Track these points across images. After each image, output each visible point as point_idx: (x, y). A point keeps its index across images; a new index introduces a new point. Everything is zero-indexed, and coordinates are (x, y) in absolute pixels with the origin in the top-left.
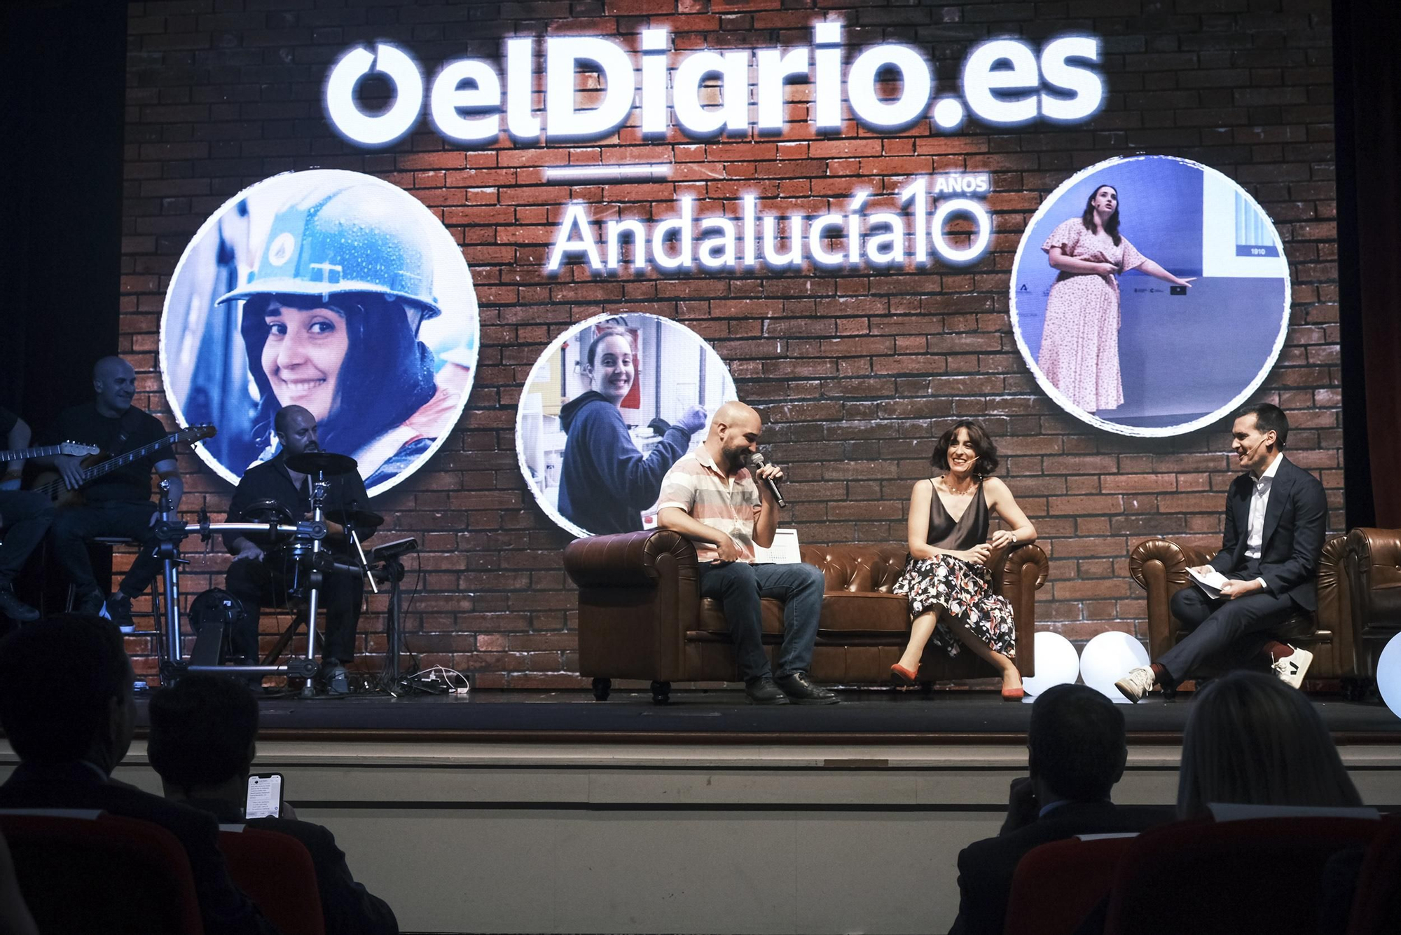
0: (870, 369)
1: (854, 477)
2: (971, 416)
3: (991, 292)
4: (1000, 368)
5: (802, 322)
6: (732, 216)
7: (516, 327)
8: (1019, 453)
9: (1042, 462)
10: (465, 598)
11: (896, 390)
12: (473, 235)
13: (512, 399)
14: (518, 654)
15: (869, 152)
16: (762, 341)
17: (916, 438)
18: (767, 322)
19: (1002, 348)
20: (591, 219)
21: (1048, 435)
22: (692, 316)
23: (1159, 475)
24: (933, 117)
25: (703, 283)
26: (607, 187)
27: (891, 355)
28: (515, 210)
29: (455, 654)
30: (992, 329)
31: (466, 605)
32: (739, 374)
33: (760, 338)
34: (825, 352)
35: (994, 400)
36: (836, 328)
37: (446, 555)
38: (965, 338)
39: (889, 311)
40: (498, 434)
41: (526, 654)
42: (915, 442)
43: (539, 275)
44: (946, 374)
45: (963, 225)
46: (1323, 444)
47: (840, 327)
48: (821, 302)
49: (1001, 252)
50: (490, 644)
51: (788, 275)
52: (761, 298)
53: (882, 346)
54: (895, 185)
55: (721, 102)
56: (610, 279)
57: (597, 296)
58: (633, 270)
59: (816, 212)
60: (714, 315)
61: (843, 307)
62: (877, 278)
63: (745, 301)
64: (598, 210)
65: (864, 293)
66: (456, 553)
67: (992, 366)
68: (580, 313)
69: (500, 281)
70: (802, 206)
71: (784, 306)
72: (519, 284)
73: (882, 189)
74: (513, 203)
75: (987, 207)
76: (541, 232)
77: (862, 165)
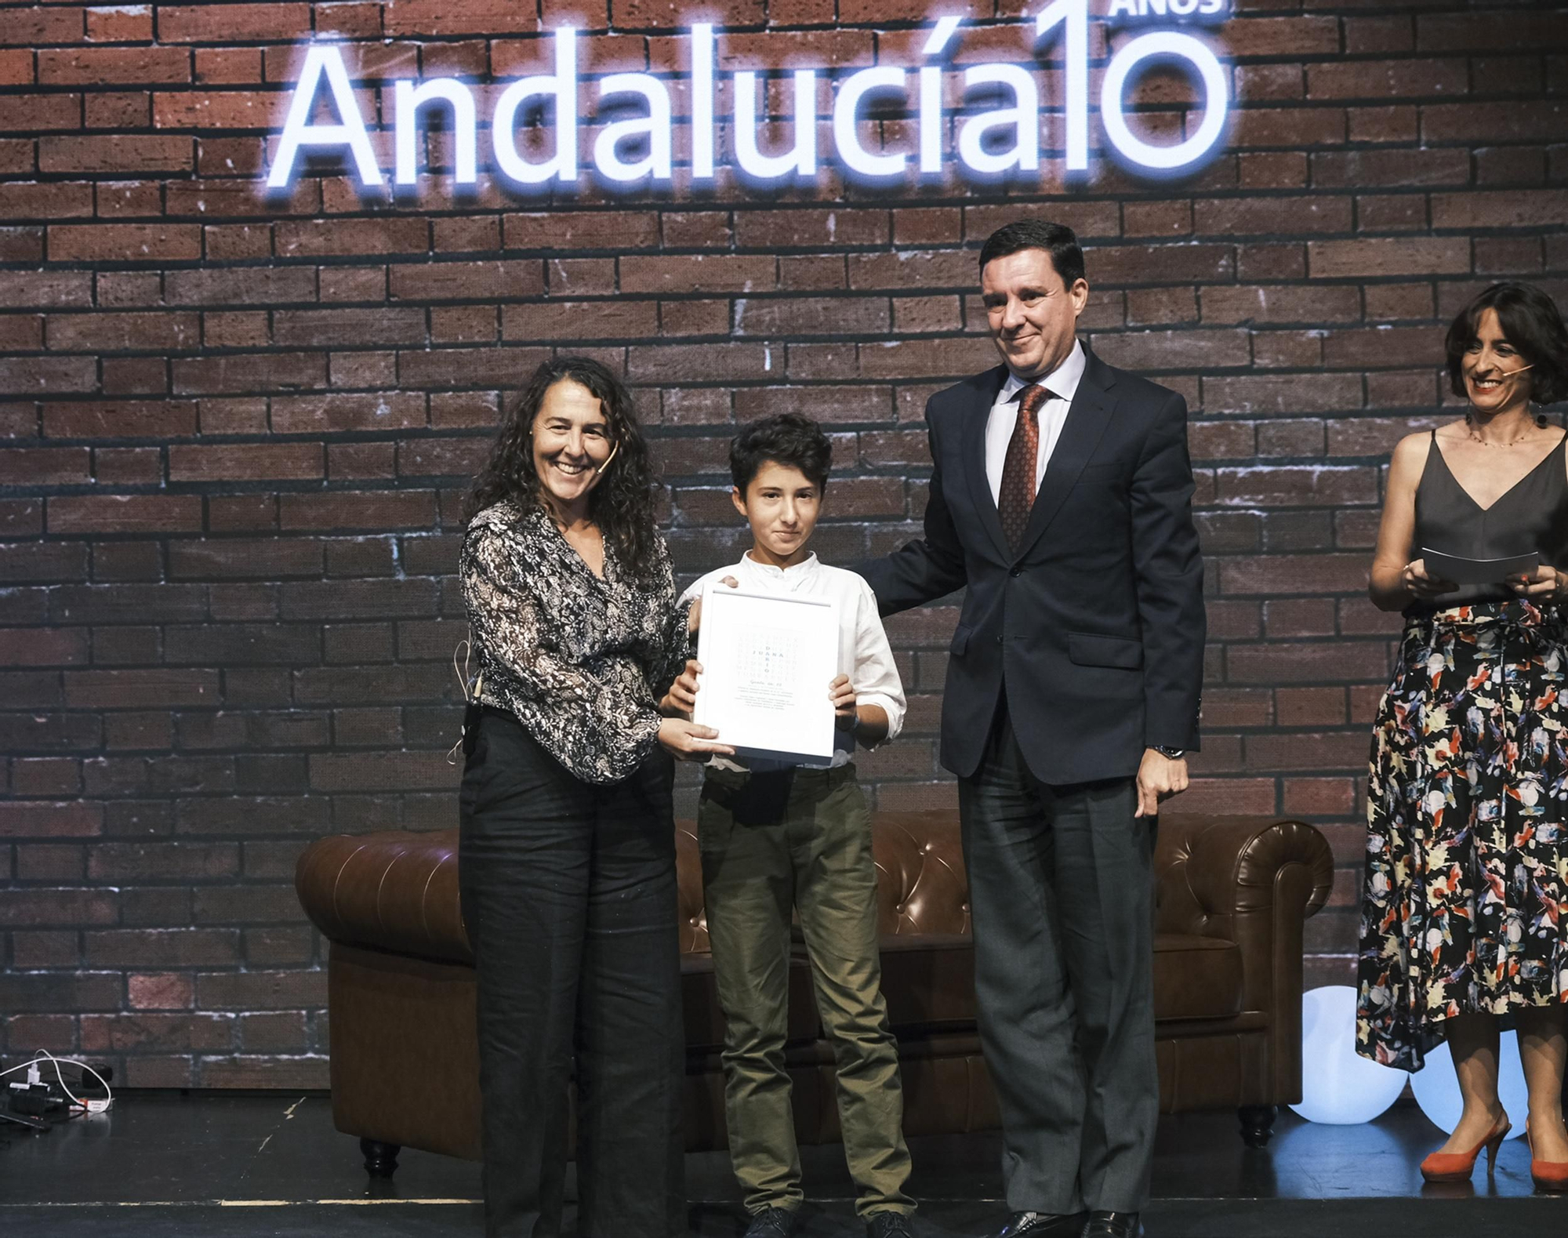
1: (932, 640)
3: (1231, 238)
4: (1247, 404)
5: (817, 305)
6: (664, 69)
7: (199, 314)
8: (1285, 589)
9: (1337, 610)
10: (99, 896)
13: (192, 469)
14: (215, 1015)
16: (732, 345)
18: (741, 304)
19: (1253, 362)
20: (358, 75)
22: (580, 291)
25: (604, 217)
26: (391, 3)
28: (193, 56)
29: (83, 1016)
30: (1229, 318)
31: (103, 911)
32: (682, 418)
33: (727, 338)
34: (866, 368)
35: (1235, 473)
36: (892, 318)
37: (61, 804)
38: (1172, 340)
40: (165, 547)
41: (232, 1015)
43: (247, 200)
45: (1169, 91)
47: (900, 315)
48: (858, 260)
49: (1252, 149)
50: (159, 993)
51: (788, 200)
52: (728, 251)
56: (400, 209)
57: (375, 247)
58: (450, 189)
59: (847, 60)
60: (626, 289)
61: (907, 271)
62: (982, 207)
63: (693, 258)
64: (373, 55)
65: (953, 241)
66: (81, 800)
67: (1231, 401)
68: (336, 283)
69: (163, 211)
70: (818, 48)
71: (778, 268)
72: (205, 220)
73: (992, 8)
74: (188, 39)
75: (1223, 48)
76: (250, 104)
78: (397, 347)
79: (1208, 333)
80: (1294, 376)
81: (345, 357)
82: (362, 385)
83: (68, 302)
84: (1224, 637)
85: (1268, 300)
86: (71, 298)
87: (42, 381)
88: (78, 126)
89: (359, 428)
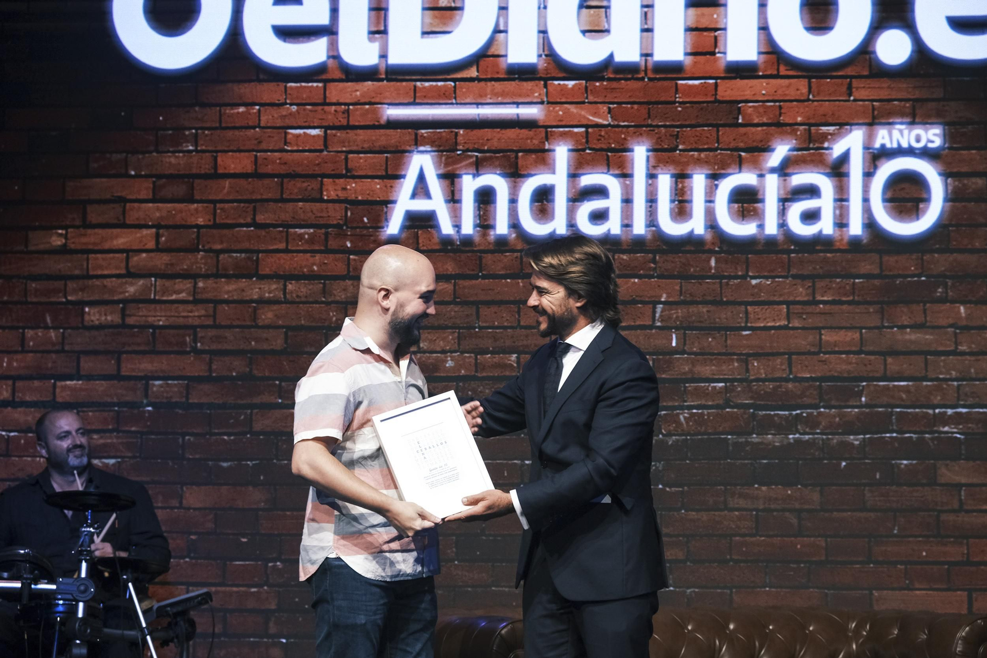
0: (788, 371)
1: (767, 506)
2: (914, 432)
3: (946, 277)
4: (954, 373)
5: (704, 309)
6: (617, 172)
7: (345, 305)
8: (975, 480)
10: (274, 645)
11: (821, 400)
15: (792, 94)
16: (654, 331)
17: (845, 459)
18: (660, 307)
19: (956, 348)
20: (441, 172)
24: (874, 52)
26: (461, 131)
27: (814, 353)
28: (346, 159)
30: (943, 322)
31: (276, 653)
33: (651, 327)
34: (731, 346)
35: (946, 413)
36: (747, 317)
37: (253, 590)
38: (909, 334)
39: (814, 297)
42: (844, 464)
43: (375, 241)
44: (885, 378)
45: (910, 190)
47: (751, 316)
48: (727, 284)
49: (957, 226)
51: (688, 248)
52: (652, 277)
53: (804, 341)
54: (825, 137)
55: (606, 27)
56: (463, 248)
57: (447, 269)
58: (492, 237)
59: (723, 169)
61: (756, 290)
62: (800, 255)
63: (632, 280)
64: (450, 160)
65: (783, 274)
66: (265, 588)
67: (944, 370)
69: (326, 246)
70: (706, 162)
71: (681, 287)
72: (350, 252)
73: (807, 141)
74: (344, 149)
75: (941, 168)
76: (378, 186)
77: (783, 111)
78: (460, 328)
79: (931, 331)
80: (980, 357)
81: (429, 333)
82: (438, 349)
83: (269, 297)
84: (939, 508)
85: (965, 312)
86: (271, 295)
87: (253, 343)
88: (279, 197)
89: (435, 374)
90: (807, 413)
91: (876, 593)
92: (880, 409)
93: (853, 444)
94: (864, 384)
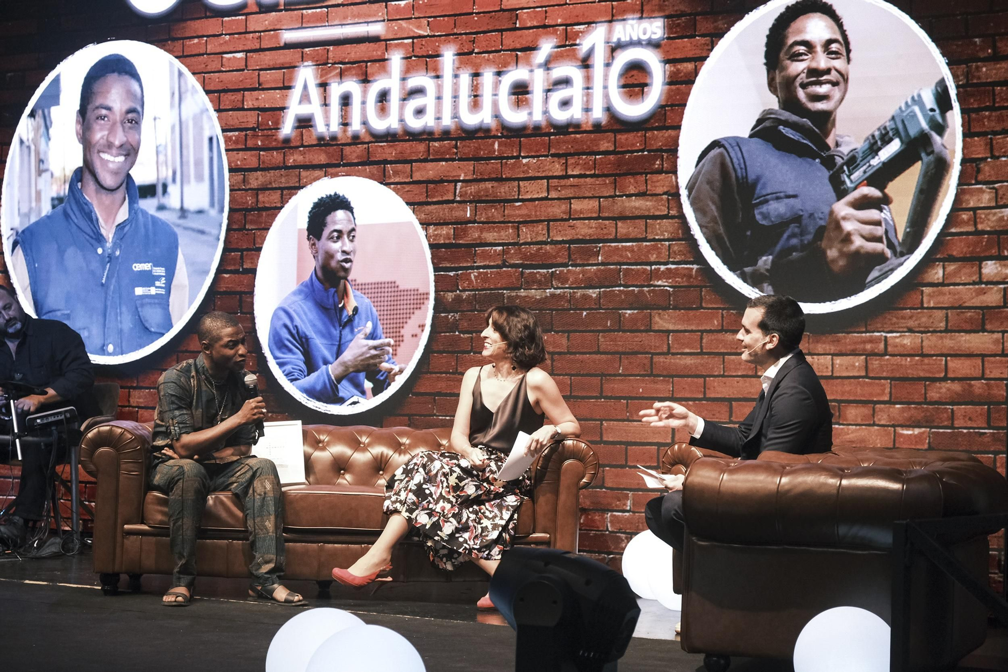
0: (546, 235)
2: (636, 286)
3: (661, 150)
4: (666, 234)
5: (489, 185)
6: (433, 74)
7: (257, 191)
8: (680, 327)
9: (702, 339)
11: (570, 258)
12: (228, 100)
13: (252, 263)
15: (554, 1)
16: (455, 204)
17: (585, 310)
18: (459, 184)
19: (669, 213)
21: (709, 309)
22: (397, 180)
23: (815, 357)
25: (408, 144)
26: (331, 48)
28: (259, 75)
30: (660, 190)
32: (434, 239)
33: (453, 202)
34: (508, 216)
35: (659, 269)
36: (519, 191)
38: (635, 201)
39: (566, 172)
40: (241, 297)
42: (585, 313)
43: (275, 140)
44: (616, 240)
45: (638, 77)
46: (988, 327)
47: (522, 190)
48: (506, 163)
49: (672, 105)
51: (480, 135)
52: (453, 160)
53: (558, 210)
54: (577, 35)
56: (331, 143)
59: (505, 67)
60: (415, 179)
61: (526, 168)
62: (557, 137)
63: (441, 163)
64: (324, 72)
65: (545, 153)
67: (659, 232)
68: (306, 177)
69: (246, 146)
70: (493, 62)
71: (474, 168)
72: (260, 149)
73: (565, 39)
74: (258, 67)
75: (661, 56)
76: (278, 96)
77: (547, 15)
79: (650, 198)
84: (653, 351)
90: (560, 271)
91: (605, 423)
92: (612, 267)
93: (592, 296)
94: (601, 245)
